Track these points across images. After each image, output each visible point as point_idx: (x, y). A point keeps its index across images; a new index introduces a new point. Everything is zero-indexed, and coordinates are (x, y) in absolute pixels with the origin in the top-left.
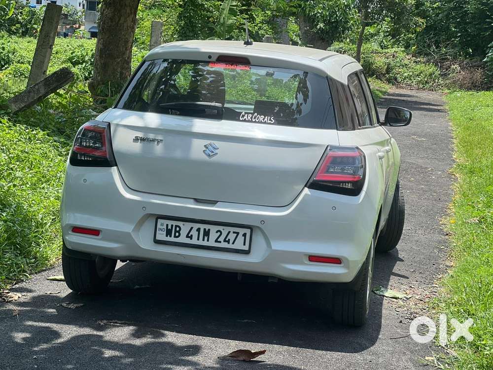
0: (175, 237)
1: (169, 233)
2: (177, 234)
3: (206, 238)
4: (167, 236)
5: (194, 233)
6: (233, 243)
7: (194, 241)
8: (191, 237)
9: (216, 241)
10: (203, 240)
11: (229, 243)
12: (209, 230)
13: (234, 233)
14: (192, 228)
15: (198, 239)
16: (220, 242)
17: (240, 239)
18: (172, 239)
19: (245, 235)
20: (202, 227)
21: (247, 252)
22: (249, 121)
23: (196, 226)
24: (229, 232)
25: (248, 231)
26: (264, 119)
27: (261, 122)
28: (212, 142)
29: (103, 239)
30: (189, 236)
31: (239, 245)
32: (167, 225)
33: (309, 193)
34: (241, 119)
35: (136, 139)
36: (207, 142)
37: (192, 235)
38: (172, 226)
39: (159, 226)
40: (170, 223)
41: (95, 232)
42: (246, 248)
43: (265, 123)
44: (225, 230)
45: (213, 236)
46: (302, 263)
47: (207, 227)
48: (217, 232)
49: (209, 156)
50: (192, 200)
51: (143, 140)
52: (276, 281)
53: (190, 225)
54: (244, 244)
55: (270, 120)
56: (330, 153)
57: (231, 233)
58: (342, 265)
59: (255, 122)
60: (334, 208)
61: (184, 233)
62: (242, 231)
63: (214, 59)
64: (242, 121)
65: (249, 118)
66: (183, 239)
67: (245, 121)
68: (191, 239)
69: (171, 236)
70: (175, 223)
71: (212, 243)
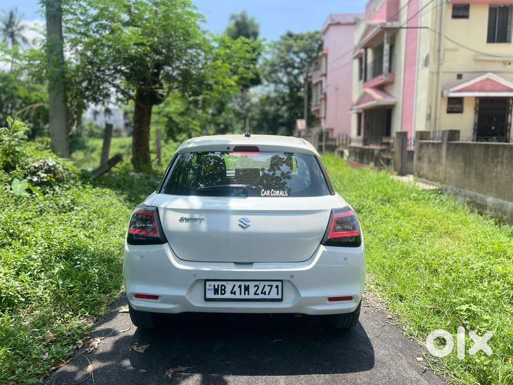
0: (222, 294)
1: (216, 291)
2: (223, 292)
3: (247, 293)
4: (215, 294)
5: (237, 289)
6: (269, 294)
7: (237, 296)
8: (235, 293)
9: (255, 294)
10: (245, 294)
11: (265, 294)
12: (248, 285)
13: (268, 286)
14: (234, 286)
15: (241, 294)
16: (258, 294)
17: (274, 290)
18: (219, 296)
19: (277, 287)
20: (243, 284)
21: (281, 300)
22: (269, 196)
23: (238, 284)
24: (265, 286)
25: (279, 284)
26: (279, 194)
27: (278, 196)
28: (244, 216)
29: (162, 302)
30: (233, 292)
31: (274, 295)
32: (214, 286)
33: (325, 250)
34: (262, 195)
35: (182, 220)
36: (240, 217)
37: (235, 292)
38: (218, 285)
39: (207, 287)
40: (216, 283)
41: (155, 297)
42: (279, 297)
43: (281, 196)
44: (261, 285)
45: (252, 290)
46: (325, 304)
47: (247, 283)
48: (255, 286)
49: (244, 228)
50: (233, 264)
51: (187, 220)
52: (301, 316)
53: (233, 283)
54: (278, 294)
55: (284, 194)
56: (335, 215)
57: (266, 287)
58: (353, 300)
59: (273, 196)
60: (346, 259)
61: (228, 290)
62: (275, 284)
63: (231, 149)
64: (264, 196)
65: (268, 193)
66: (228, 295)
67: (265, 196)
68: (235, 294)
69: (218, 294)
70: (220, 283)
71: (252, 296)
